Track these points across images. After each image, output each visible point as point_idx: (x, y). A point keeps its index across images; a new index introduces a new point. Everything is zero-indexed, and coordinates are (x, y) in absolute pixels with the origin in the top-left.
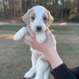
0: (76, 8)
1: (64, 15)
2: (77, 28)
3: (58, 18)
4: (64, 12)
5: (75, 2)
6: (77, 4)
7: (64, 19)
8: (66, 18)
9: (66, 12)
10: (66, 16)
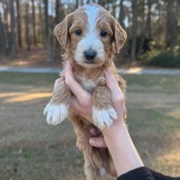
0: (163, 37)
1: (137, 51)
2: (164, 80)
3: (125, 56)
4: (138, 45)
5: (160, 23)
6: (164, 26)
7: (138, 59)
8: (142, 57)
9: (142, 44)
10: (142, 53)
